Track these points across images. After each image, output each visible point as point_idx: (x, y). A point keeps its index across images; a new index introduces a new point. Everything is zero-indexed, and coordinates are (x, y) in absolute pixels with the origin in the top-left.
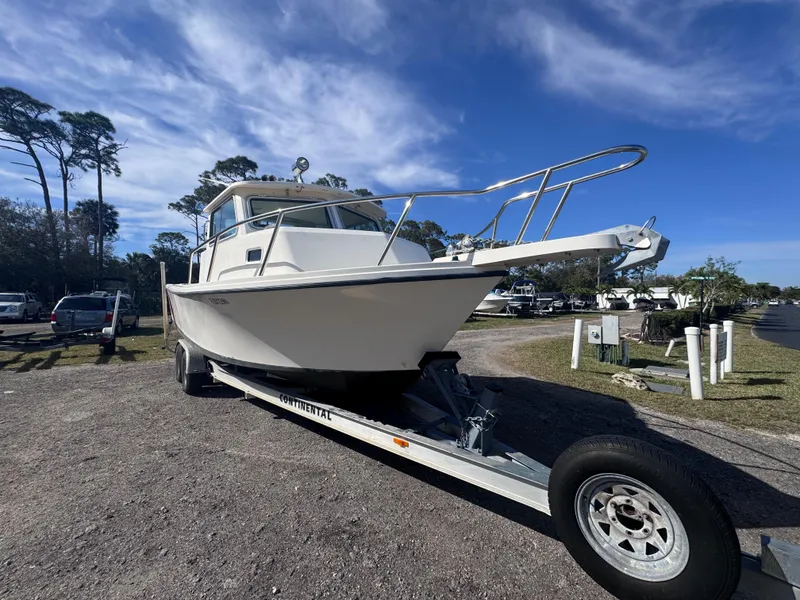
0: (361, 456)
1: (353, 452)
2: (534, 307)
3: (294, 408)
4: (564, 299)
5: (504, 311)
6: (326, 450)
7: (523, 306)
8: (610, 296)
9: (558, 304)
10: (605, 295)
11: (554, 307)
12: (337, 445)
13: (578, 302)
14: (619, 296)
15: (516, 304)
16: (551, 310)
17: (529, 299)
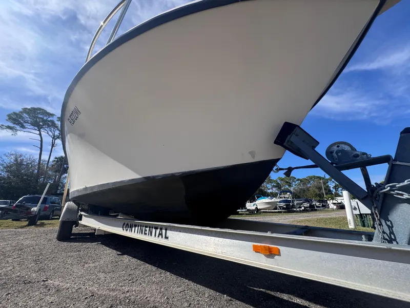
0: (201, 288)
1: (192, 285)
2: (293, 206)
3: (134, 234)
4: (309, 202)
5: (276, 209)
6: (161, 281)
7: (287, 205)
8: (334, 202)
9: (307, 205)
10: (331, 201)
11: (304, 207)
12: (174, 277)
13: (318, 204)
14: (339, 201)
15: (282, 204)
16: (303, 208)
17: (289, 201)
